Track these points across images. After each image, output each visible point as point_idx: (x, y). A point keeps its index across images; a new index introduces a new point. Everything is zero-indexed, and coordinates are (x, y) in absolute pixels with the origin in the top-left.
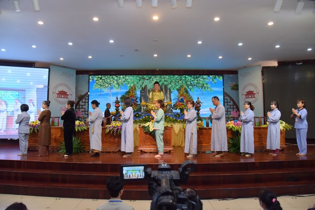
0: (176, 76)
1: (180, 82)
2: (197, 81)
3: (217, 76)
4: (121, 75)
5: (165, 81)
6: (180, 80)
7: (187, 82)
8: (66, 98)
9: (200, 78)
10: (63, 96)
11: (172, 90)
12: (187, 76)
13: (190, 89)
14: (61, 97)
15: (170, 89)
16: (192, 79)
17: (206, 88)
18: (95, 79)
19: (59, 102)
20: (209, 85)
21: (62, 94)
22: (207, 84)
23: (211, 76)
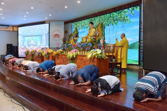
0: (108, 14)
1: (110, 19)
2: (120, 15)
3: (135, 8)
4: (82, 20)
5: (102, 20)
6: (110, 17)
7: (113, 18)
8: (59, 37)
9: (122, 13)
10: (57, 37)
11: (105, 26)
12: (114, 13)
13: (116, 23)
14: (56, 37)
15: (104, 25)
16: (117, 15)
17: (126, 21)
18: (74, 25)
19: (55, 40)
20: (128, 18)
21: (57, 35)
22: (127, 17)
23: (130, 9)
